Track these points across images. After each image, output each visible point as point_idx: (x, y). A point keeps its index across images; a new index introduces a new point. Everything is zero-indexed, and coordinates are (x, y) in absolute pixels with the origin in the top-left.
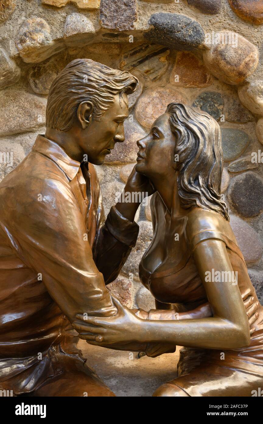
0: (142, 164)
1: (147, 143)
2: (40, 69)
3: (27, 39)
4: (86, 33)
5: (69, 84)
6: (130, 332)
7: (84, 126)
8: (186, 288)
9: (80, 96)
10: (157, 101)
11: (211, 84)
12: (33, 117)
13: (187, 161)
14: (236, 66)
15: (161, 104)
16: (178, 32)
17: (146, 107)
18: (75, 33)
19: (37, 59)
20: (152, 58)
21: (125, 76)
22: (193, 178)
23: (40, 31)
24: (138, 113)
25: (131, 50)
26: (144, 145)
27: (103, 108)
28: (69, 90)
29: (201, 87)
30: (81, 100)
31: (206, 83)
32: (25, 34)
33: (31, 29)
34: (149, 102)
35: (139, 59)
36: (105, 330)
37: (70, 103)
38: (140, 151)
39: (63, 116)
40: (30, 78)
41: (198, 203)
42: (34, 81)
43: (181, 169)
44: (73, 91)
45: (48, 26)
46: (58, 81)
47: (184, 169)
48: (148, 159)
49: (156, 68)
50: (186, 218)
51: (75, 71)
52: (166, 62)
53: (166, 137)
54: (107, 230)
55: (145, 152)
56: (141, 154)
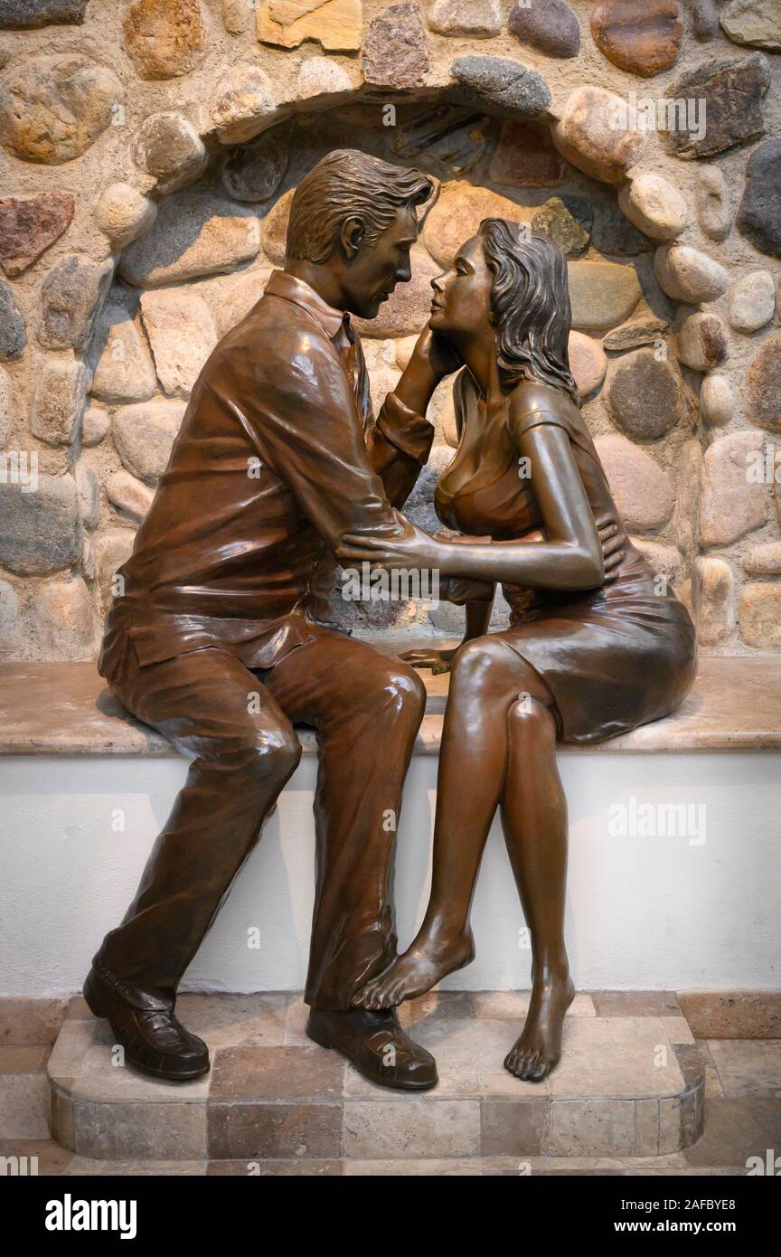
0: (440, 316)
1: (448, 282)
2: (243, 153)
3: (233, 103)
4: (337, 93)
5: (327, 189)
6: (424, 558)
7: (349, 254)
8: (509, 507)
9: (344, 208)
10: (465, 213)
11: (569, 181)
12: (229, 244)
13: (511, 308)
14: (606, 150)
15: (473, 220)
16: (502, 91)
17: (445, 225)
18: (317, 93)
19: (244, 136)
20: (456, 132)
21: (413, 176)
22: (520, 337)
23: (255, 90)
24: (429, 236)
25: (417, 117)
26: (443, 287)
27: (379, 226)
28: (329, 199)
29: (550, 187)
30: (346, 215)
31: (558, 178)
32: (228, 96)
33: (238, 87)
34: (450, 216)
35: (431, 134)
36: (388, 555)
37: (329, 220)
38: (436, 295)
39: (317, 239)
40: (224, 171)
41: (528, 373)
42: (231, 177)
43: (502, 321)
44: (335, 200)
45: (268, 81)
46: (308, 186)
47: (505, 322)
48: (449, 307)
49: (464, 151)
50: (507, 401)
51: (336, 170)
52: (483, 140)
53: (477, 273)
54: (380, 432)
55: (445, 296)
56: (438, 301)
